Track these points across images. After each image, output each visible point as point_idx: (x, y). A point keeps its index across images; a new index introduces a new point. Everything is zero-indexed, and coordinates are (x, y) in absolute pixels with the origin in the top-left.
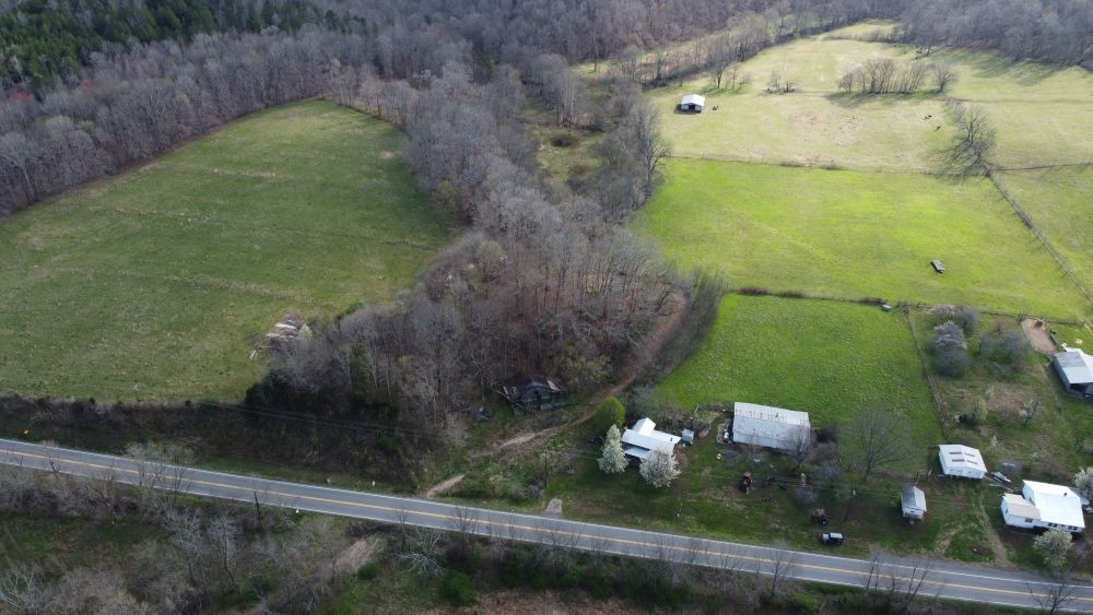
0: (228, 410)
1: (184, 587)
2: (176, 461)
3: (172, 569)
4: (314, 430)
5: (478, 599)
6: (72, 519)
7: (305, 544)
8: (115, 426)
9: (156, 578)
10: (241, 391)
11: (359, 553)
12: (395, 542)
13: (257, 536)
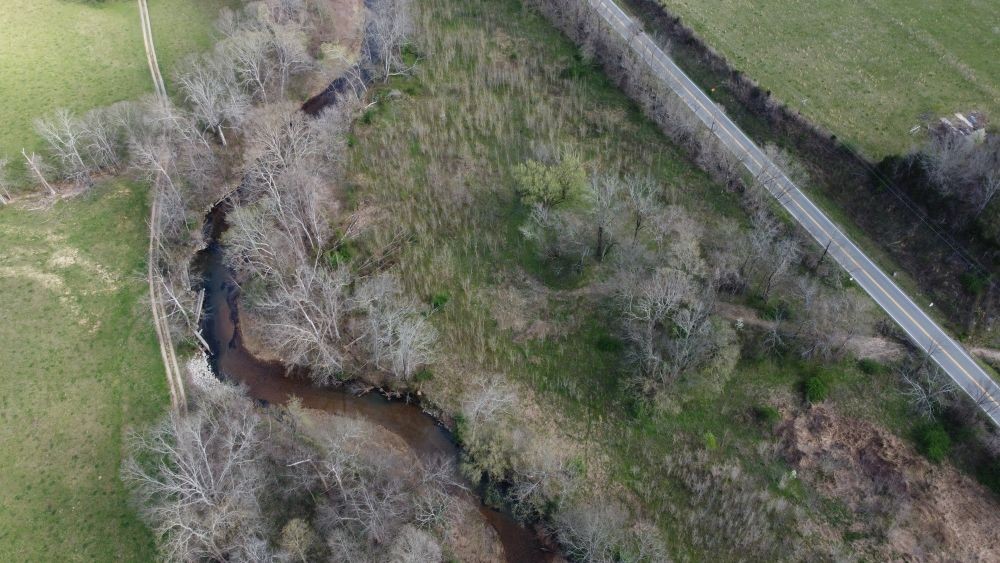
0: (860, 162)
1: (734, 270)
2: (792, 177)
3: (735, 252)
4: (916, 225)
5: (943, 464)
6: (701, 171)
7: (837, 307)
8: (771, 122)
9: (721, 250)
10: (881, 156)
11: (874, 348)
12: (910, 363)
13: (807, 274)
